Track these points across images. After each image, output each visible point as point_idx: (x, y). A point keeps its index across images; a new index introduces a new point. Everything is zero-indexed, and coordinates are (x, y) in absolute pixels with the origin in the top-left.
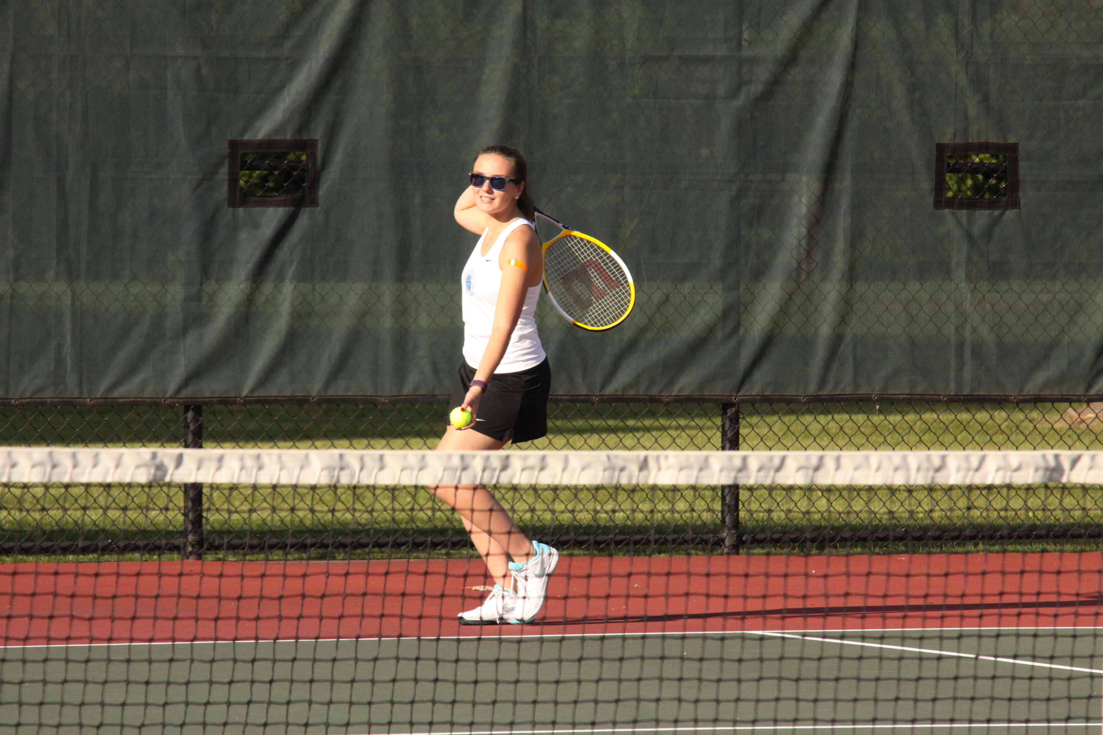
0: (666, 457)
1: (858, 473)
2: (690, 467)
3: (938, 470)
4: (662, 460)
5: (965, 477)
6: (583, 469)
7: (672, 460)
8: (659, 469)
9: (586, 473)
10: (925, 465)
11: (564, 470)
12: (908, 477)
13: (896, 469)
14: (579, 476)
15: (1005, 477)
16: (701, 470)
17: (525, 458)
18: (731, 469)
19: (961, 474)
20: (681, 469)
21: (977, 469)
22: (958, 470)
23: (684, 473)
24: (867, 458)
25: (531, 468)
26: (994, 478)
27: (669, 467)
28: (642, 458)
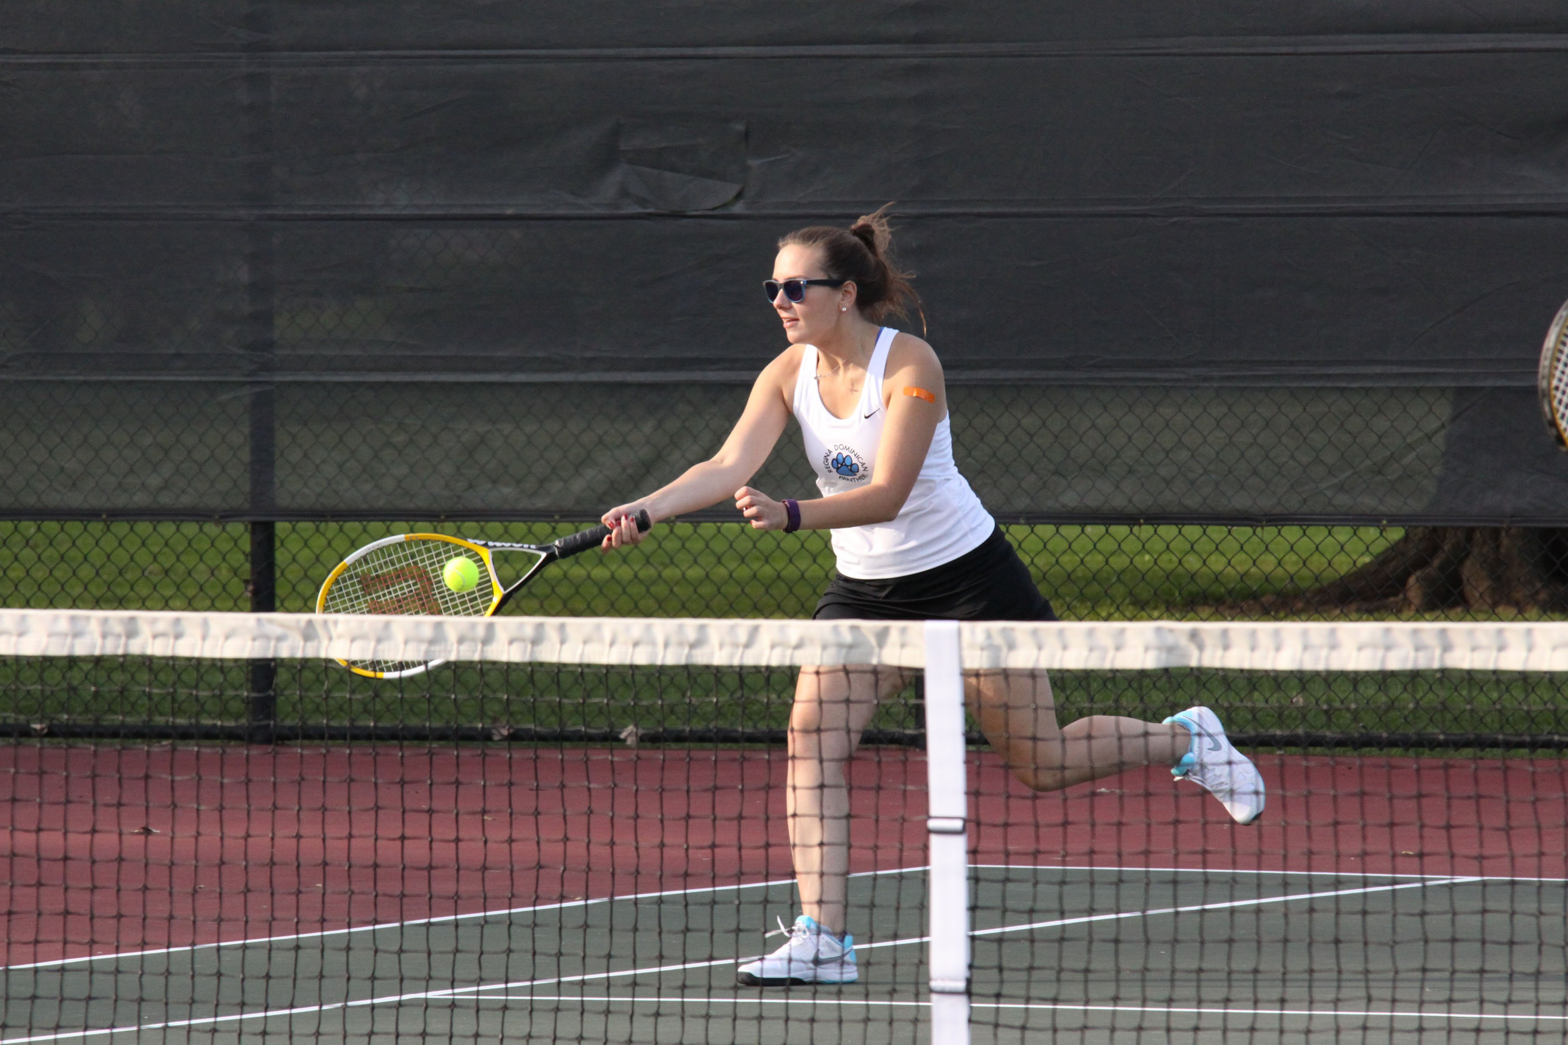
0: (336, 623)
1: (589, 648)
2: (364, 637)
3: (693, 646)
4: (331, 626)
5: (732, 656)
6: (227, 637)
7: (341, 628)
8: (330, 639)
9: (231, 642)
10: (674, 640)
11: (204, 638)
12: (654, 654)
13: (636, 644)
14: (222, 647)
15: (784, 656)
16: (379, 641)
17: (154, 621)
18: (420, 641)
19: (727, 650)
20: (353, 640)
21: (747, 646)
22: (721, 646)
23: (358, 644)
24: (598, 627)
25: (164, 635)
26: (770, 657)
27: (340, 637)
28: (303, 624)
